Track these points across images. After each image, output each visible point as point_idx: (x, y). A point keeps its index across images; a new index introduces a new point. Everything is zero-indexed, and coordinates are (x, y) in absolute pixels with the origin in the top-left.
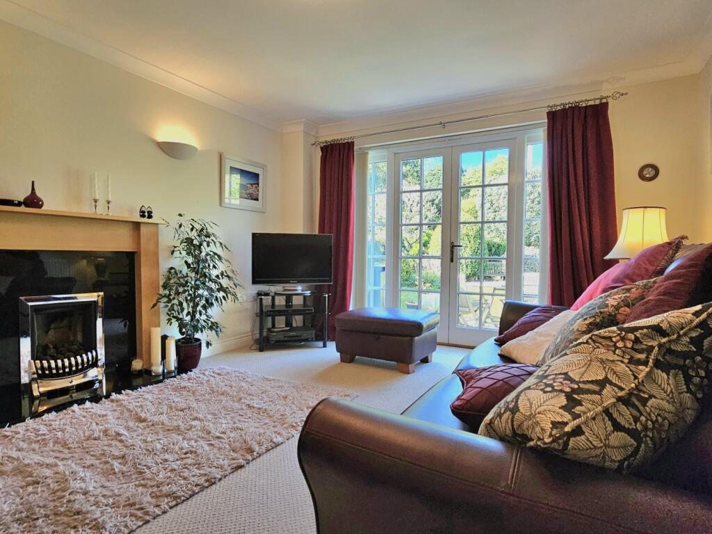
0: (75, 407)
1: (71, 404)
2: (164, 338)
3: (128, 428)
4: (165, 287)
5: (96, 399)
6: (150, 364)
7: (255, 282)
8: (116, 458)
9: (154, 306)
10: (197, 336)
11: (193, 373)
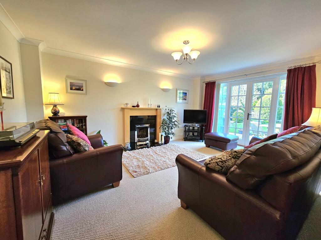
0: (144, 148)
1: (143, 148)
2: (162, 135)
3: (154, 154)
4: (162, 124)
5: (148, 147)
6: (159, 141)
7: (184, 123)
8: (151, 159)
9: (160, 128)
10: (169, 136)
11: (168, 145)
